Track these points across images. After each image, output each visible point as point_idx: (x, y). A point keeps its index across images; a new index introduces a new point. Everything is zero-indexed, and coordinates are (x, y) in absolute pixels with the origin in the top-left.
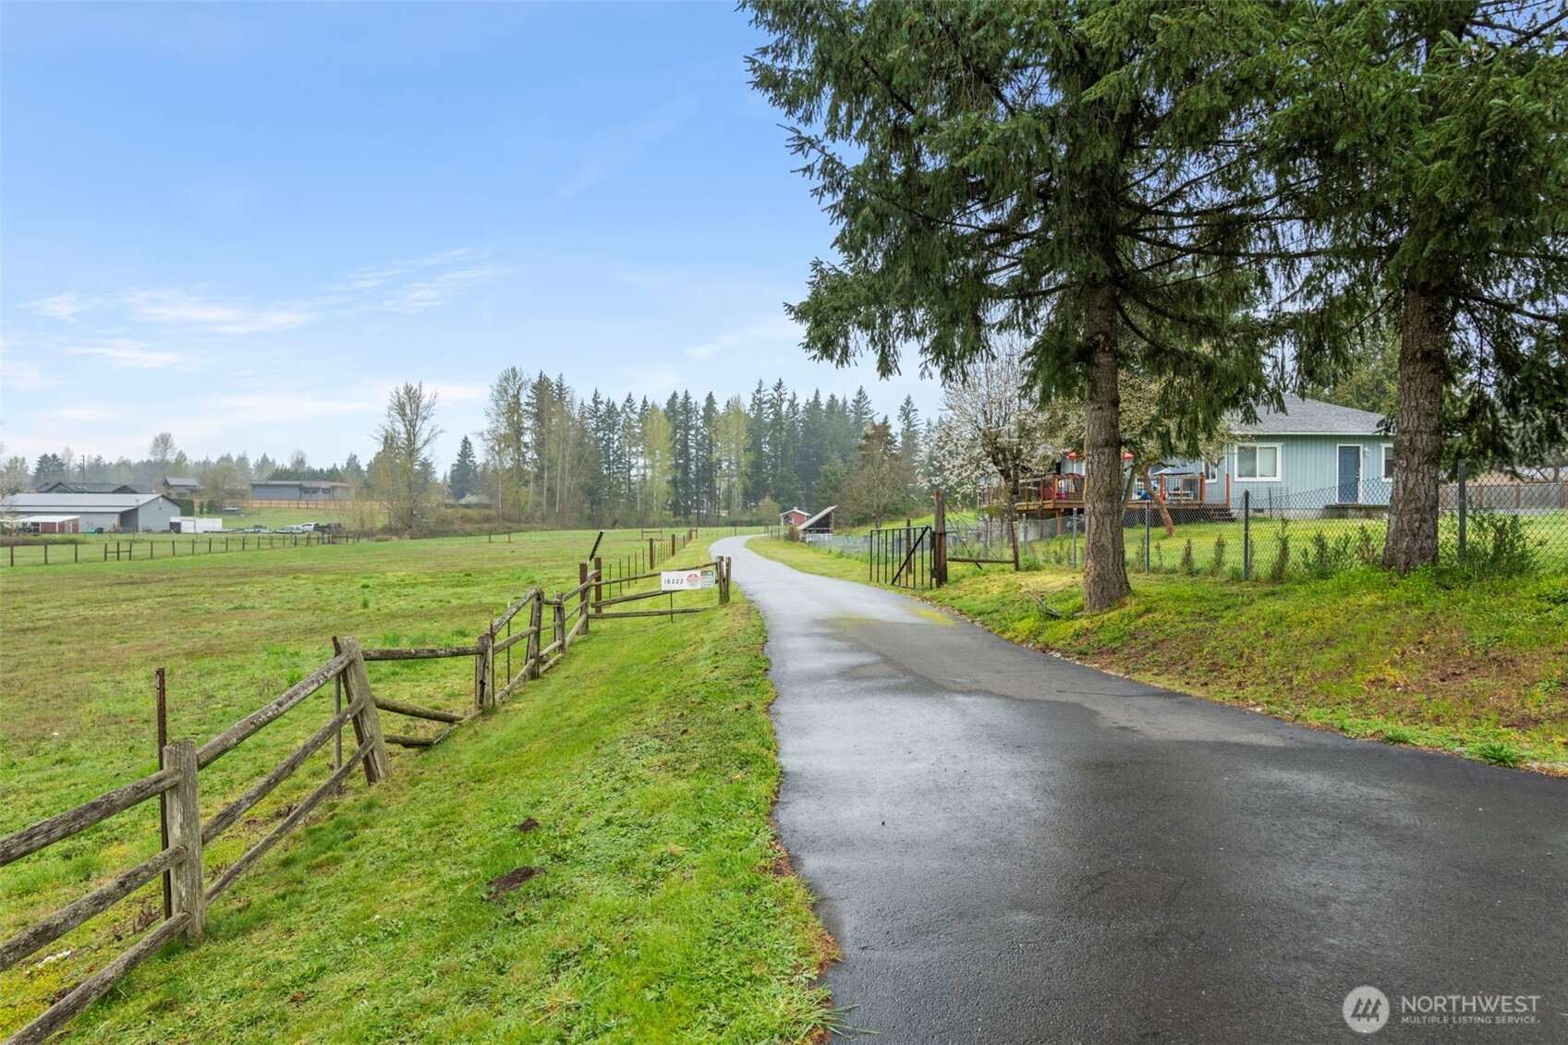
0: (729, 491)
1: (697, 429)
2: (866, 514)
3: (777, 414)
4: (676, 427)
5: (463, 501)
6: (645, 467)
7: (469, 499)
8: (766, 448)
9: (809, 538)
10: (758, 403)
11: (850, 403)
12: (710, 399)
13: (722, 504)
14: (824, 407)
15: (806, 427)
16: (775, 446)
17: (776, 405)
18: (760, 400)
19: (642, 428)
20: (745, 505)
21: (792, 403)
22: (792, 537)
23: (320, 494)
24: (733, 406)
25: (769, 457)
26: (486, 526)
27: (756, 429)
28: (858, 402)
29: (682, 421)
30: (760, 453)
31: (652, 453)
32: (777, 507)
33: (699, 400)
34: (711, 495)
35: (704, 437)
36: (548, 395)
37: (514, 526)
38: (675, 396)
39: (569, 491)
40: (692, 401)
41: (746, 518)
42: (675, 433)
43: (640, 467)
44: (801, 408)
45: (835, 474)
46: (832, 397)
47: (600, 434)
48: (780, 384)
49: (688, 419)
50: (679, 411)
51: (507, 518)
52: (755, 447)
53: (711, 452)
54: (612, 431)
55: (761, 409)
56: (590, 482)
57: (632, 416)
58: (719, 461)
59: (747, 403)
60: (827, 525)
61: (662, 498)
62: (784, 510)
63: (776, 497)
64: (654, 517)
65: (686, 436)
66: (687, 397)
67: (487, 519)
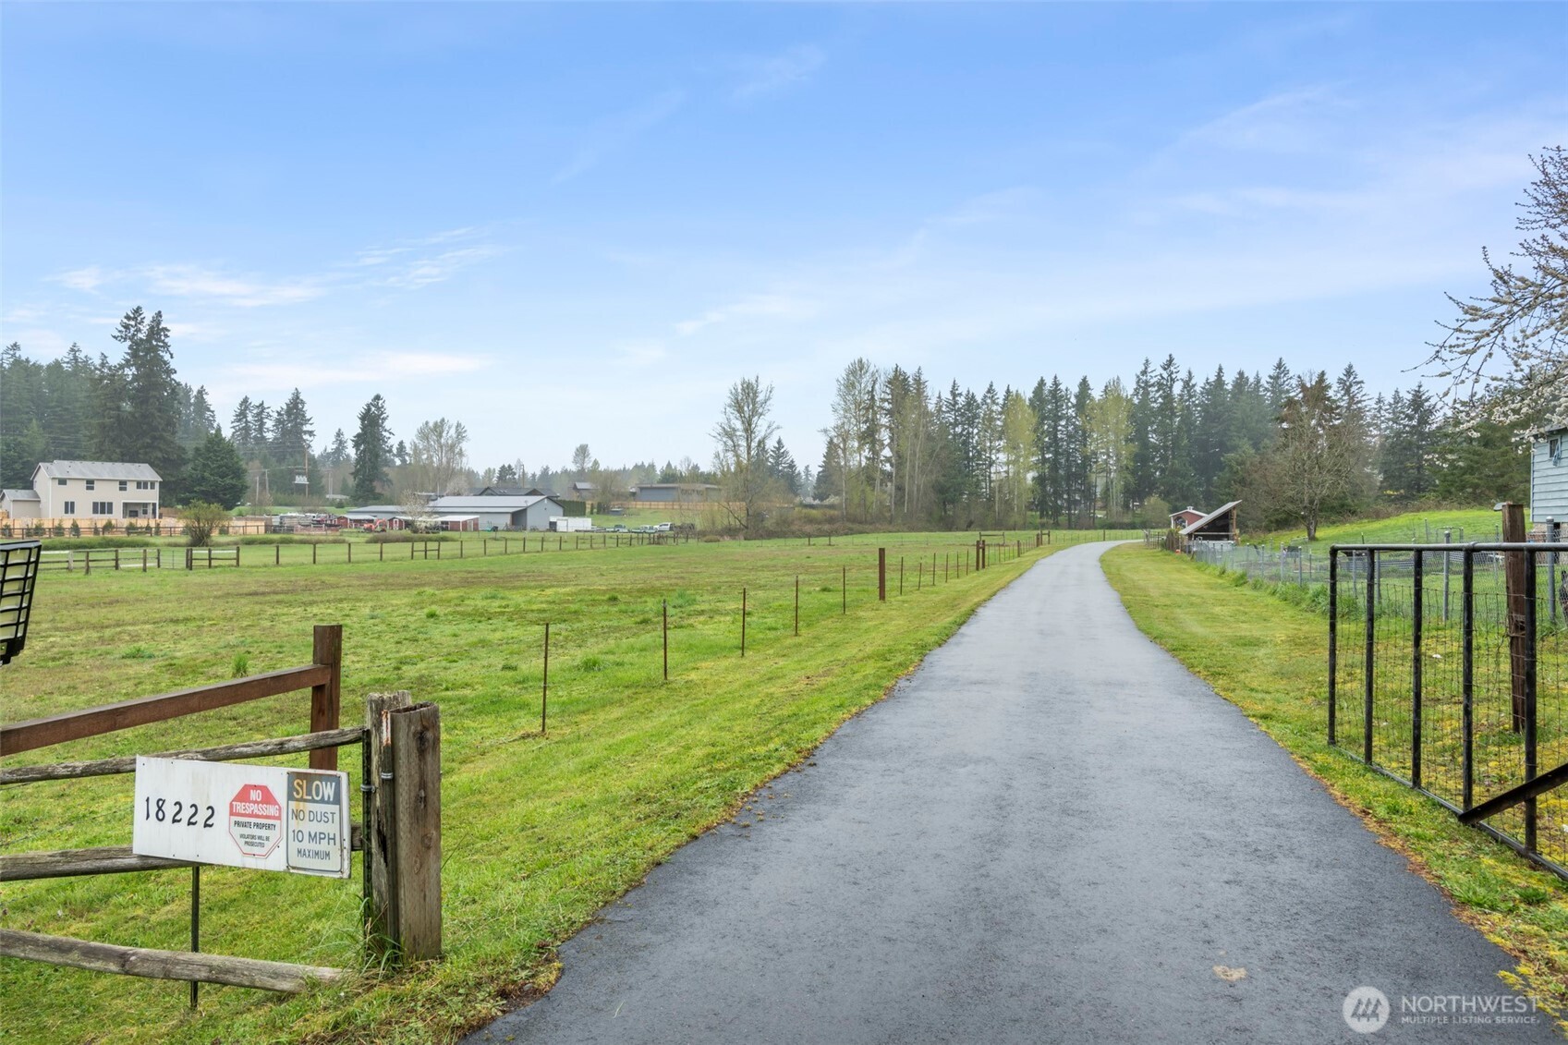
0: (1107, 490)
1: (1069, 419)
2: (1289, 513)
3: (1168, 397)
4: (1043, 418)
5: (827, 502)
6: (1008, 463)
7: (832, 500)
8: (1153, 439)
9: (1196, 546)
10: (1143, 386)
11: (1265, 380)
12: (1084, 385)
13: (1099, 504)
14: (1229, 387)
15: (1205, 408)
16: (1165, 434)
17: (1165, 386)
18: (1146, 382)
19: (1005, 422)
20: (1126, 506)
21: (1187, 384)
22: (1171, 544)
23: (695, 496)
24: (1112, 390)
25: (1156, 448)
26: (826, 527)
27: (1140, 416)
28: (1276, 378)
29: (1050, 411)
30: (1145, 444)
31: (1015, 448)
32: (1165, 506)
33: (1071, 386)
34: (1088, 494)
35: (1076, 428)
36: (904, 389)
37: (856, 526)
38: (1042, 383)
39: (918, 490)
40: (1062, 387)
41: (1127, 520)
42: (1042, 423)
43: (1001, 463)
44: (1198, 389)
45: (1241, 463)
46: (1241, 374)
47: (959, 430)
48: (1170, 361)
49: (1058, 407)
50: (1047, 400)
51: (854, 520)
52: (1141, 436)
53: (1085, 446)
54: (971, 424)
55: (1146, 393)
56: (942, 479)
57: (995, 408)
58: (1094, 453)
59: (1129, 387)
60: (1226, 528)
61: (1028, 497)
62: (1175, 509)
63: (1165, 495)
64: (1015, 518)
65: (1055, 427)
66: (1056, 384)
67: (831, 520)
